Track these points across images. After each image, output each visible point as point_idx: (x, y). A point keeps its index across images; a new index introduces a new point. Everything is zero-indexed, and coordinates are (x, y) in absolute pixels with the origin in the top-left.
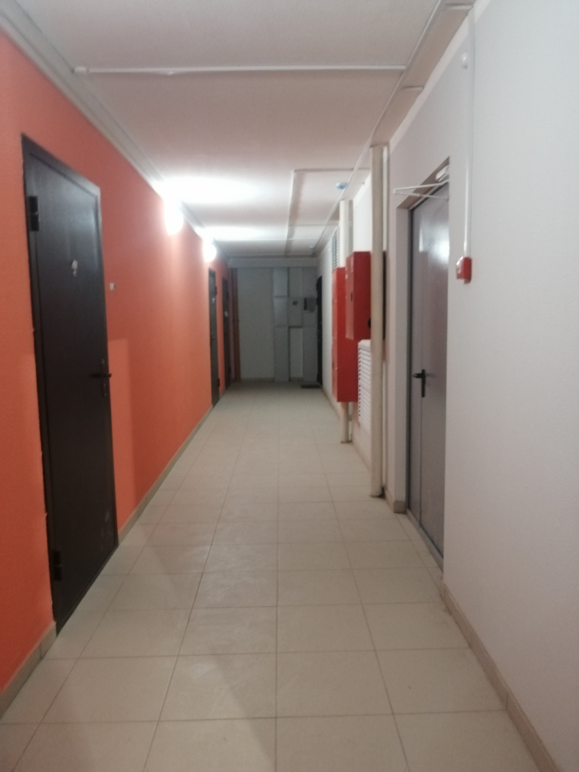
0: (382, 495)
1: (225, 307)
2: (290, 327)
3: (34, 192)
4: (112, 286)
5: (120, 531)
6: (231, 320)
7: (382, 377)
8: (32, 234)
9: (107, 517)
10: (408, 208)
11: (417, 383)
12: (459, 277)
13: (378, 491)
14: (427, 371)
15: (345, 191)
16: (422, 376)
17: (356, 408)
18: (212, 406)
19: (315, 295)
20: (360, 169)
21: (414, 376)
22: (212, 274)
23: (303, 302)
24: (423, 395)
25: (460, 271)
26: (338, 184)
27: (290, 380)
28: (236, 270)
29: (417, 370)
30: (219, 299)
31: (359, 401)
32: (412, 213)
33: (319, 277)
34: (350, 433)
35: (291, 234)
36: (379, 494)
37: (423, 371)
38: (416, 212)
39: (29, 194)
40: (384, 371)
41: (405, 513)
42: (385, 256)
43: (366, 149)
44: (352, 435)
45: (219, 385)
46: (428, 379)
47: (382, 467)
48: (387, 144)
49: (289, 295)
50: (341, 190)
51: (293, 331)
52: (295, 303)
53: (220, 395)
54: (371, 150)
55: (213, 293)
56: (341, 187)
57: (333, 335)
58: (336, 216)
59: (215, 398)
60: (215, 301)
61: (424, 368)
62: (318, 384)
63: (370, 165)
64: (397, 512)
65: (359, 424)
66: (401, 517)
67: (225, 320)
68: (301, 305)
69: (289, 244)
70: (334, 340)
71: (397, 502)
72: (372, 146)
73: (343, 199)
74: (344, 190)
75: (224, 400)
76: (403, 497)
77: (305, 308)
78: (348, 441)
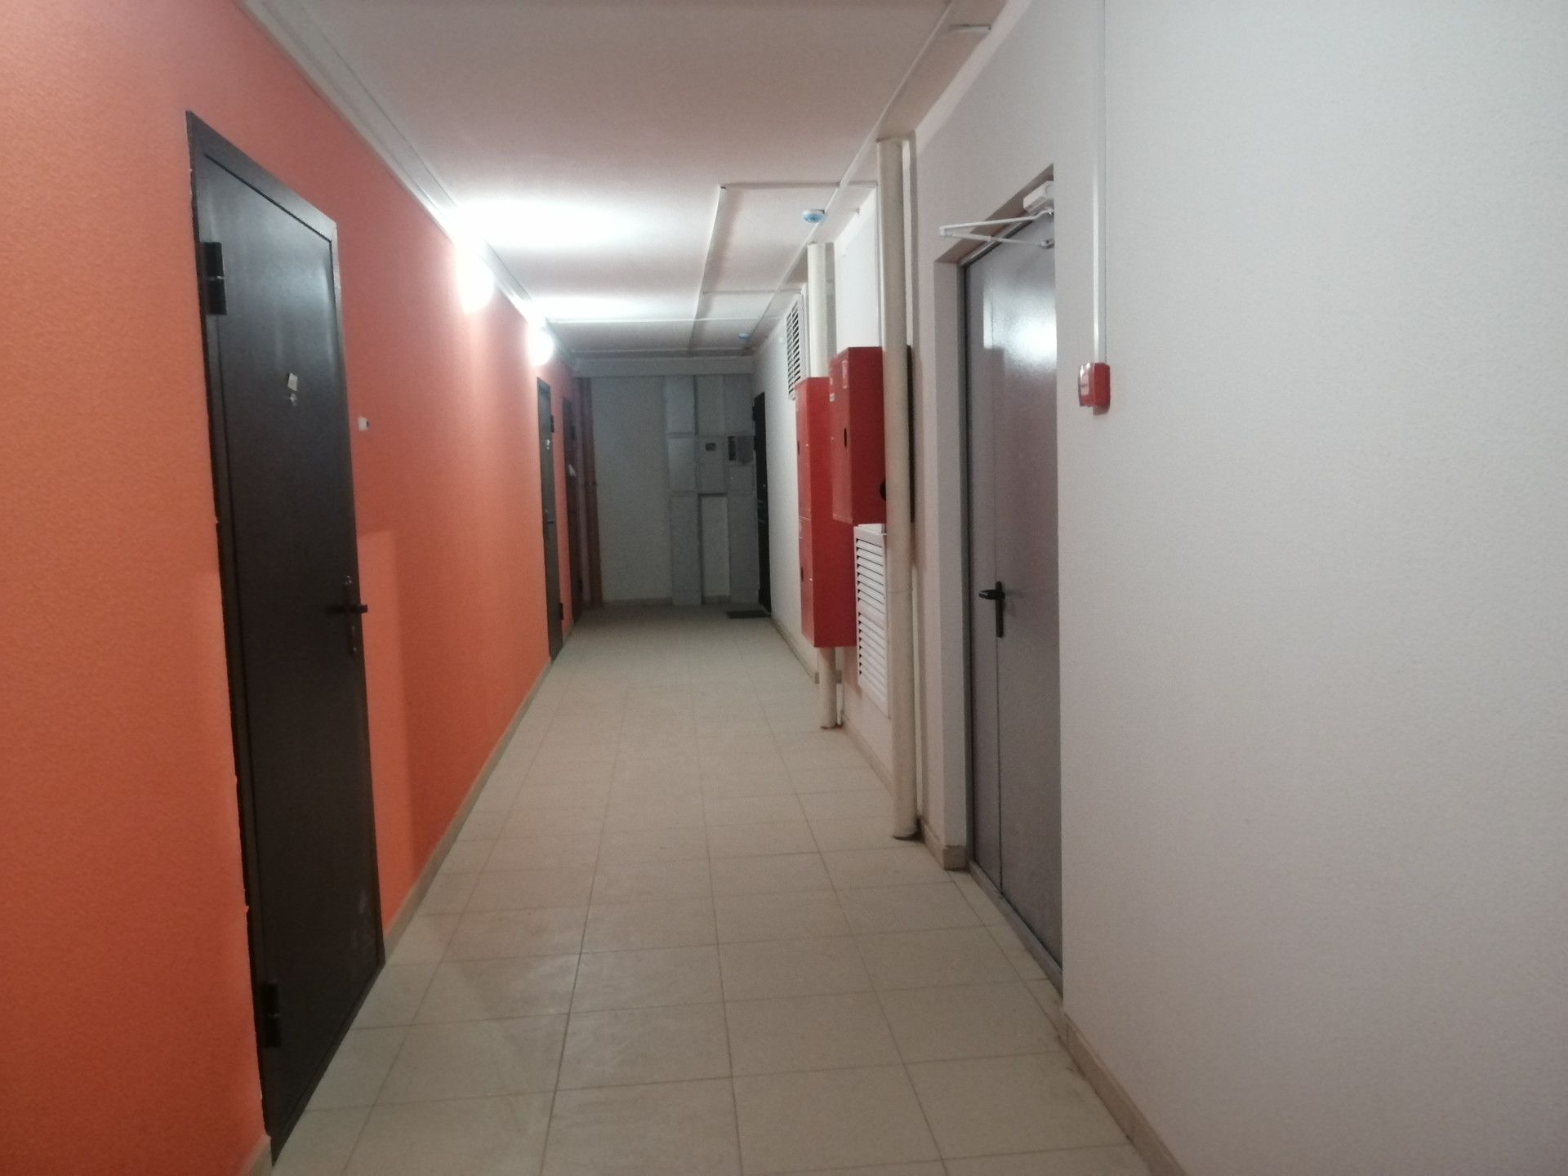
0: (917, 834)
1: (569, 458)
2: (700, 496)
3: (212, 232)
4: (362, 423)
5: (387, 932)
6: (581, 481)
7: (910, 596)
8: (211, 320)
9: (363, 905)
10: (957, 262)
11: (985, 609)
12: (1084, 401)
13: (908, 827)
14: (1008, 586)
15: (818, 228)
16: (997, 595)
17: (852, 659)
18: (549, 659)
19: (750, 429)
20: (852, 183)
21: (981, 596)
22: (544, 390)
23: (727, 445)
24: (1000, 632)
25: (1085, 392)
26: (806, 213)
27: (704, 601)
28: (589, 379)
29: (984, 581)
30: (557, 440)
31: (859, 643)
32: (965, 272)
33: (759, 393)
34: (839, 708)
35: (703, 310)
36: (910, 833)
37: (999, 585)
38: (974, 270)
39: (204, 237)
40: (915, 586)
41: (966, 869)
42: (910, 356)
43: (867, 144)
44: (843, 712)
45: (561, 617)
46: (1008, 600)
47: (915, 778)
48: (911, 136)
49: (697, 432)
50: (810, 224)
51: (706, 502)
52: (710, 447)
53: (564, 639)
54: (878, 146)
55: (547, 428)
56: (814, 218)
57: (802, 512)
58: (800, 273)
59: (556, 645)
60: (551, 444)
61: (999, 580)
62: (763, 608)
63: (877, 175)
64: (950, 868)
65: (859, 690)
66: (959, 877)
67: (570, 482)
68: (721, 451)
69: (698, 327)
70: (802, 523)
71: (949, 850)
72: (878, 140)
73: (813, 242)
74: (817, 224)
75: (572, 646)
76: (961, 837)
77: (732, 457)
78: (838, 726)
